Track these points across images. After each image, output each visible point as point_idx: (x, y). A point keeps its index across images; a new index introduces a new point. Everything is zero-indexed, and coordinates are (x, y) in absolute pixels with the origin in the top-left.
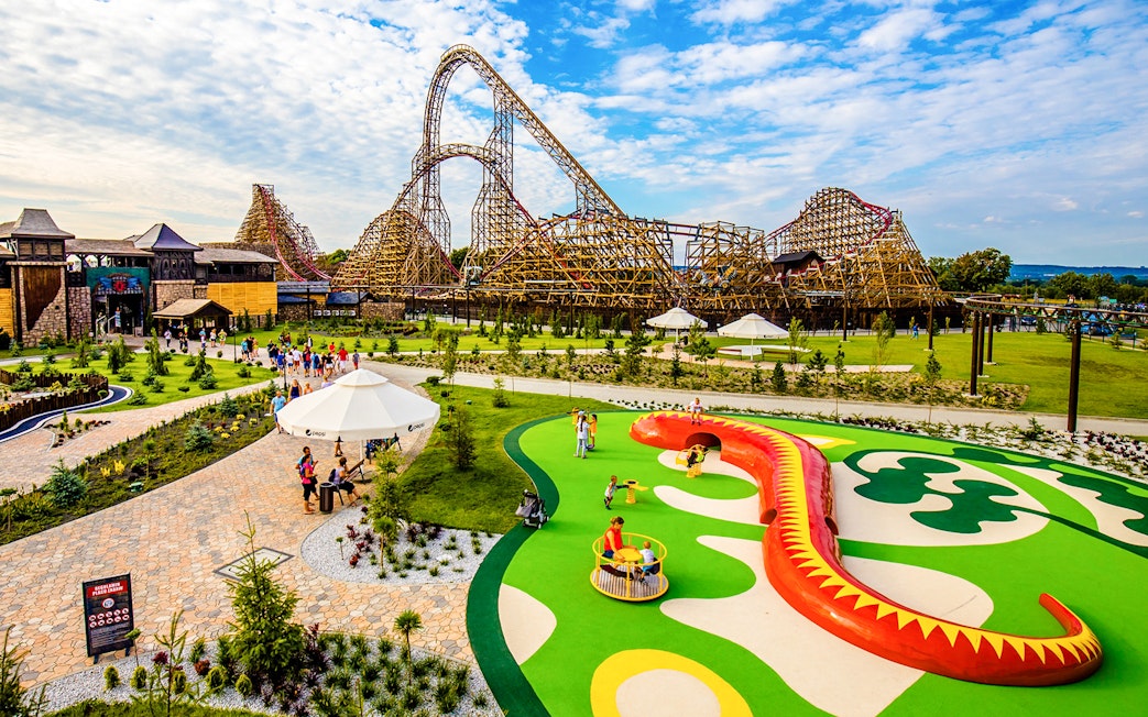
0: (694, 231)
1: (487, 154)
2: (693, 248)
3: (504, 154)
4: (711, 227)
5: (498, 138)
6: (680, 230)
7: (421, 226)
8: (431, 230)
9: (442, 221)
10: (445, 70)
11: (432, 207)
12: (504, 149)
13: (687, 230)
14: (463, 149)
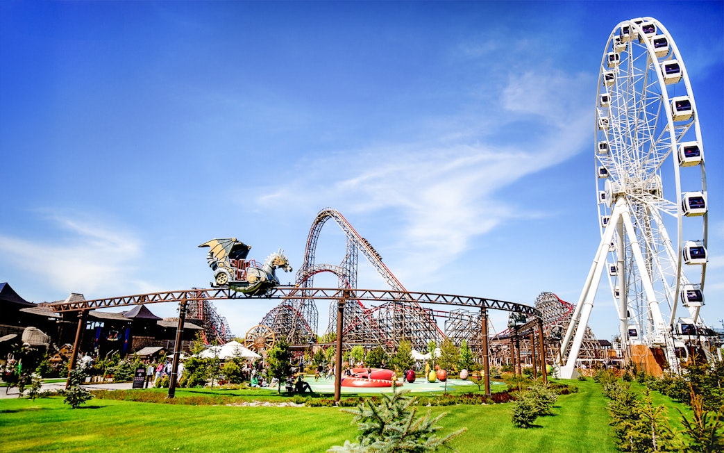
0: (448, 315)
1: (341, 270)
2: (448, 325)
3: (351, 270)
4: (455, 312)
5: (348, 261)
6: (440, 314)
7: (299, 315)
8: (306, 318)
9: (313, 312)
10: (320, 221)
11: (307, 303)
12: (352, 268)
13: (443, 314)
14: (328, 268)
